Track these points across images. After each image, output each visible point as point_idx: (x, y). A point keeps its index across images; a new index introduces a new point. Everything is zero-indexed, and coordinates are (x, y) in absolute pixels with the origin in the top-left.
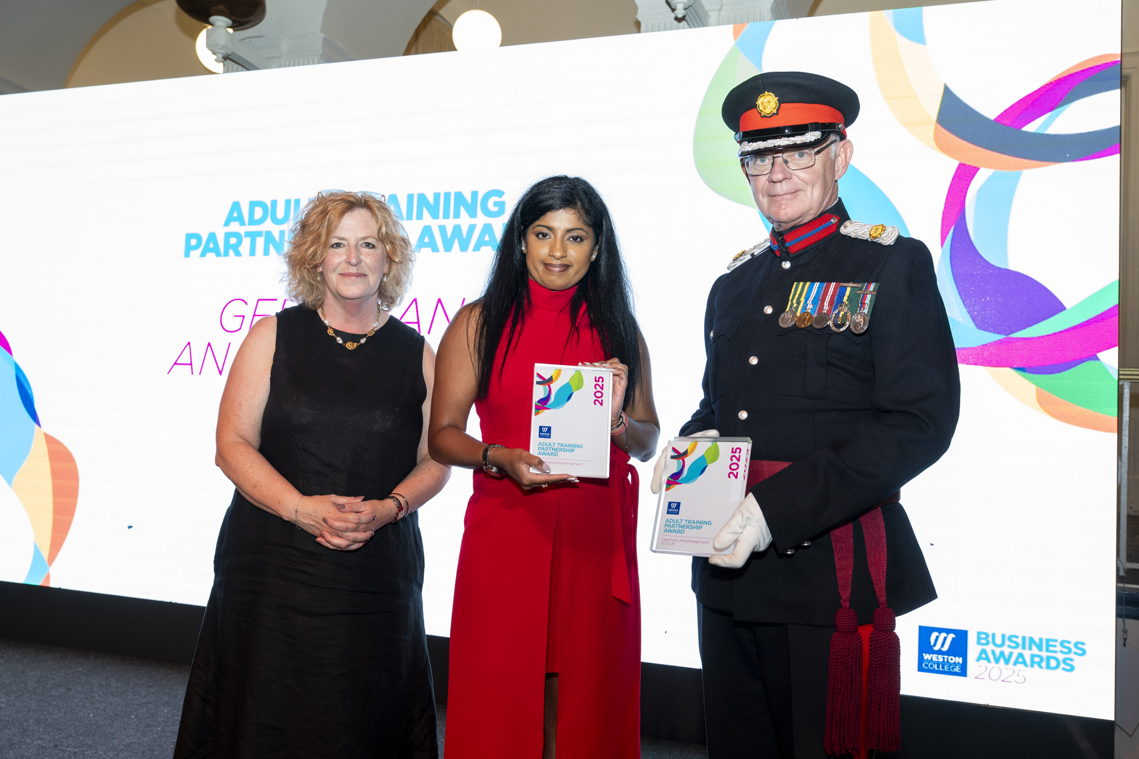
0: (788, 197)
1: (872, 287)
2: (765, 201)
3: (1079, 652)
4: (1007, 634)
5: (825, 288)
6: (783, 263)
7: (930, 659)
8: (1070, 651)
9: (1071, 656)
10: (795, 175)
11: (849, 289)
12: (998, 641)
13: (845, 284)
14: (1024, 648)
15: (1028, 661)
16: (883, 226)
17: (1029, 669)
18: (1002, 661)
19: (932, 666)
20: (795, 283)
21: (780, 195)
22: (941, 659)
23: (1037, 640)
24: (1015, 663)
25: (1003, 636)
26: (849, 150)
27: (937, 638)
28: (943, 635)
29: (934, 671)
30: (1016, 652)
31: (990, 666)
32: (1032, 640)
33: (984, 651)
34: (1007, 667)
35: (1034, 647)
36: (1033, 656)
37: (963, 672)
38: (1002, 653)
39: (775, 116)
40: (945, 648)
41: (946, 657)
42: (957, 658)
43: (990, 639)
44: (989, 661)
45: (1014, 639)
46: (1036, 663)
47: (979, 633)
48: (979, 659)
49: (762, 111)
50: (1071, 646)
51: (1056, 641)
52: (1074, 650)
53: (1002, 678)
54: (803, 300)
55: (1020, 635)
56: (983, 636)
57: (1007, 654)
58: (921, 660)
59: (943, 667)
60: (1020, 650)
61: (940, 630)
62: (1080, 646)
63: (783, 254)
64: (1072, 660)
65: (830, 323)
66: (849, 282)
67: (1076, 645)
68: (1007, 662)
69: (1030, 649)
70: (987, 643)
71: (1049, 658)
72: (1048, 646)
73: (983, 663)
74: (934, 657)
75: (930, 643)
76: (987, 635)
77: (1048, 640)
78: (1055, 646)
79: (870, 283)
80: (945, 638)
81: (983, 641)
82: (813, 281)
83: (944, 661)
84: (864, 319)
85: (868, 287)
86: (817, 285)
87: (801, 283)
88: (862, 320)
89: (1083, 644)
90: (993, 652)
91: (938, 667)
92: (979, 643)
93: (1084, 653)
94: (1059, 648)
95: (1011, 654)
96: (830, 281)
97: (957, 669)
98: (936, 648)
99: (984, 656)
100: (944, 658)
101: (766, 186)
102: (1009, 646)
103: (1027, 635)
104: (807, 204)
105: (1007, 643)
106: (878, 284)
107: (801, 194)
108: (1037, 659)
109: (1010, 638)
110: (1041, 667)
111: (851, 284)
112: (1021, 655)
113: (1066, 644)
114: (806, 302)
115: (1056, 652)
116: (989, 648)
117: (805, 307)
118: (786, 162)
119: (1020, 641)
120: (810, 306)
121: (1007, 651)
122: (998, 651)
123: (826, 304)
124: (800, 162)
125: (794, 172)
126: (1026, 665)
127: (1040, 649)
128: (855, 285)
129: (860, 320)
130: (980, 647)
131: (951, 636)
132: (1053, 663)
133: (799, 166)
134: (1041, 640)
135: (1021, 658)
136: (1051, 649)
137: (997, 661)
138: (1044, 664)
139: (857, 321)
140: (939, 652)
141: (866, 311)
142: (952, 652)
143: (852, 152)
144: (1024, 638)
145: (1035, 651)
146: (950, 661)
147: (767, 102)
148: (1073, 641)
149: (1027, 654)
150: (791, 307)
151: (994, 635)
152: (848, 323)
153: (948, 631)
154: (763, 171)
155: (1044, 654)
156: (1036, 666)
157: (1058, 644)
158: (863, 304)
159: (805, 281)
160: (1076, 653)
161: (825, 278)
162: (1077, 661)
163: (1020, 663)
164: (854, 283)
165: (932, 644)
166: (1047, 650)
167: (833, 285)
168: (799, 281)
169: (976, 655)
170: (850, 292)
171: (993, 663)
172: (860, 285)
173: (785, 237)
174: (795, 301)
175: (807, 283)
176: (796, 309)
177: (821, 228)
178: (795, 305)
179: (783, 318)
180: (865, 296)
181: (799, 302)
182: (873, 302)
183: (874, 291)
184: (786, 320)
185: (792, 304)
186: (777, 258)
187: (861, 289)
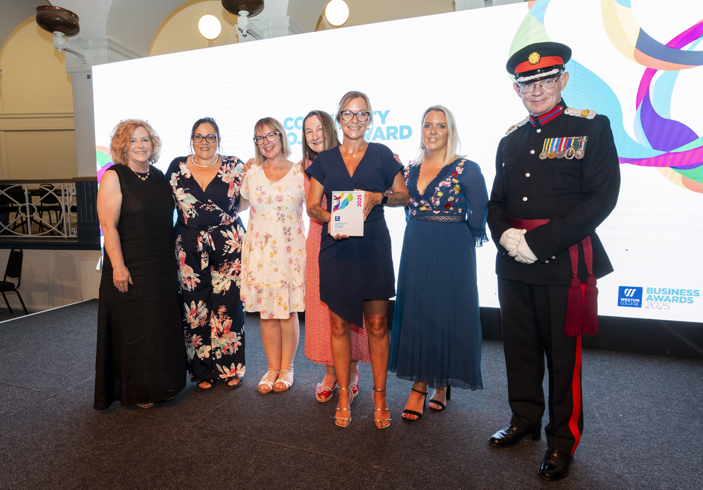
0: (541, 102)
1: (585, 137)
2: (529, 104)
3: (696, 294)
4: (662, 288)
5: (561, 140)
6: (537, 130)
7: (624, 300)
8: (691, 294)
9: (692, 296)
10: (545, 92)
11: (573, 140)
12: (657, 291)
13: (571, 138)
14: (669, 294)
15: (671, 299)
16: (588, 110)
18: (658, 300)
19: (624, 303)
20: (546, 139)
21: (537, 101)
22: (629, 300)
23: (676, 290)
24: (665, 301)
25: (660, 289)
26: (567, 76)
27: (628, 291)
28: (631, 290)
29: (626, 306)
30: (665, 296)
31: (652, 302)
32: (673, 290)
33: (650, 296)
34: (661, 302)
35: (674, 293)
36: (674, 297)
37: (640, 305)
38: (659, 296)
39: (538, 64)
40: (631, 295)
41: (631, 299)
42: (637, 300)
43: (653, 291)
44: (652, 300)
45: (665, 290)
46: (675, 300)
47: (648, 288)
48: (648, 299)
49: (531, 62)
50: (692, 292)
51: (685, 290)
53: (658, 307)
54: (550, 146)
55: (668, 288)
56: (650, 289)
57: (661, 297)
58: (619, 301)
59: (630, 304)
60: (667, 295)
61: (630, 288)
63: (537, 126)
64: (692, 298)
65: (565, 156)
66: (573, 137)
67: (694, 291)
68: (661, 300)
69: (673, 294)
70: (652, 293)
71: (681, 298)
72: (681, 292)
73: (650, 301)
74: (626, 300)
75: (624, 293)
76: (652, 289)
77: (681, 290)
78: (684, 292)
79: (583, 136)
80: (632, 291)
81: (650, 292)
82: (555, 137)
83: (630, 301)
84: (582, 152)
85: (583, 138)
86: (557, 139)
87: (549, 139)
88: (581, 153)
89: (698, 291)
90: (654, 296)
91: (628, 304)
92: (648, 293)
94: (686, 293)
95: (663, 297)
96: (563, 137)
97: (637, 304)
98: (627, 295)
99: (650, 298)
100: (630, 300)
101: (530, 97)
102: (662, 293)
103: (671, 288)
104: (550, 104)
105: (662, 292)
106: (588, 137)
107: (547, 100)
108: (675, 299)
109: (663, 290)
110: (677, 302)
111: (574, 138)
112: (667, 297)
113: (690, 292)
116: (652, 295)
117: (551, 150)
118: (541, 86)
119: (668, 291)
120: (554, 149)
121: (661, 295)
122: (657, 296)
123: (562, 147)
124: (548, 85)
125: (545, 90)
126: (670, 301)
127: (677, 293)
128: (576, 138)
129: (580, 153)
130: (648, 295)
131: (635, 290)
132: (683, 300)
133: (547, 88)
134: (678, 290)
135: (668, 299)
136: (683, 294)
137: (656, 300)
138: (679, 301)
139: (578, 154)
140: (629, 297)
141: (582, 149)
142: (634, 297)
143: (568, 77)
144: (670, 290)
145: (675, 295)
146: (633, 301)
147: (534, 58)
149: (671, 297)
150: (545, 150)
151: (655, 289)
152: (574, 155)
153: (633, 288)
154: (529, 91)
155: (679, 296)
156: (675, 302)
158: (581, 146)
159: (551, 138)
160: (694, 295)
161: (561, 136)
162: (695, 299)
163: (667, 300)
164: (576, 137)
165: (625, 294)
166: (681, 294)
167: (565, 138)
168: (547, 138)
169: (647, 297)
171: (654, 301)
172: (578, 138)
173: (539, 118)
174: (546, 147)
175: (552, 139)
176: (548, 150)
177: (555, 112)
178: (546, 149)
179: (542, 155)
180: (581, 142)
181: (548, 147)
182: (586, 144)
183: (586, 139)
184: (543, 156)
185: (545, 149)
186: (533, 128)
187: (579, 139)
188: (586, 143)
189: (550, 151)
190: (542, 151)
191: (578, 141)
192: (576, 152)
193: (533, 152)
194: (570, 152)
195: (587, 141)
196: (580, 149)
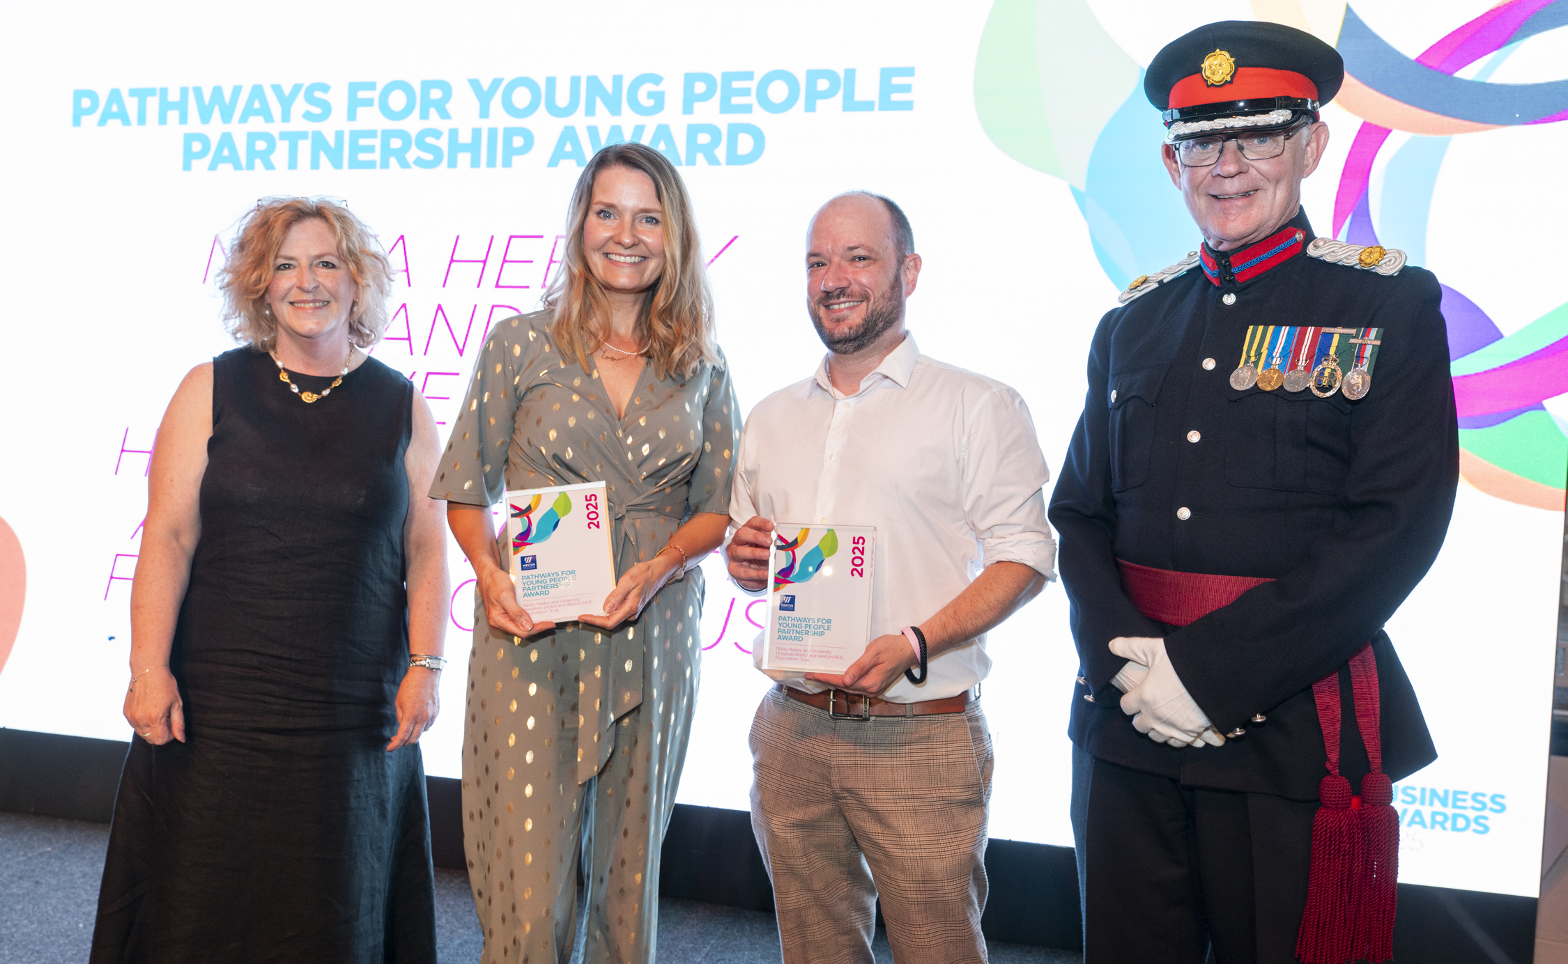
0: (1239, 200)
1: (1374, 332)
2: (1204, 205)
3: (1497, 807)
5: (1299, 334)
6: (1225, 296)
8: (1484, 806)
9: (1486, 813)
10: (1253, 166)
11: (1336, 338)
13: (1331, 329)
14: (1422, 803)
15: (1428, 820)
17: (1429, 831)
20: (1251, 328)
21: (1227, 197)
23: (1441, 793)
24: (1410, 824)
26: (1323, 137)
30: (1412, 809)
32: (1434, 793)
35: (1436, 802)
36: (1434, 814)
45: (1410, 791)
46: (1438, 823)
49: (1209, 78)
50: (1487, 800)
51: (1466, 793)
52: (1490, 805)
54: (1265, 351)
60: (1417, 806)
62: (1499, 800)
63: (1225, 283)
64: (1486, 818)
65: (1311, 385)
66: (1335, 326)
67: (1493, 798)
69: (1431, 804)
71: (1455, 816)
72: (1455, 800)
77: (1456, 793)
78: (1464, 800)
79: (1369, 326)
82: (1279, 324)
84: (1363, 379)
85: (1366, 334)
86: (1285, 330)
87: (1261, 328)
88: (1360, 381)
89: (1502, 797)
93: (1503, 808)
94: (1470, 803)
95: (1405, 811)
96: (1305, 325)
101: (1205, 182)
105: (1401, 796)
106: (1383, 330)
107: (1258, 196)
108: (1439, 818)
111: (1340, 330)
112: (1418, 813)
113: (1480, 798)
114: (1270, 356)
115: (1465, 808)
117: (1268, 364)
118: (1241, 149)
119: (1417, 793)
120: (1277, 361)
123: (1303, 356)
124: (1261, 149)
125: (1253, 163)
126: (1425, 826)
127: (1445, 804)
128: (1346, 331)
129: (1357, 381)
133: (1259, 155)
134: (1446, 792)
135: (1418, 816)
136: (1460, 804)
139: (1352, 382)
141: (1365, 368)
144: (1423, 790)
145: (1438, 807)
147: (1218, 65)
148: (1489, 793)
149: (1427, 811)
150: (1246, 361)
154: (1204, 160)
155: (1450, 811)
157: (1468, 797)
158: (1360, 358)
159: (1267, 324)
160: (1492, 810)
161: (1299, 320)
162: (1493, 820)
163: (1417, 823)
164: (1344, 327)
166: (1454, 806)
167: (1311, 330)
168: (1257, 324)
170: (1339, 341)
172: (1353, 331)
173: (1232, 259)
174: (1253, 353)
175: (1271, 328)
176: (1256, 364)
177: (1282, 246)
178: (1253, 359)
179: (1237, 377)
180: (1362, 347)
181: (1259, 354)
182: (1376, 355)
183: (1376, 339)
184: (1242, 379)
185: (1249, 357)
186: (1211, 289)
187: (1356, 337)
188: (1376, 349)
189: (1264, 368)
190: (1238, 364)
191: (1352, 341)
192: (1344, 374)
193: (1209, 364)
194: (1326, 373)
195: (1378, 343)
196: (1356, 366)
